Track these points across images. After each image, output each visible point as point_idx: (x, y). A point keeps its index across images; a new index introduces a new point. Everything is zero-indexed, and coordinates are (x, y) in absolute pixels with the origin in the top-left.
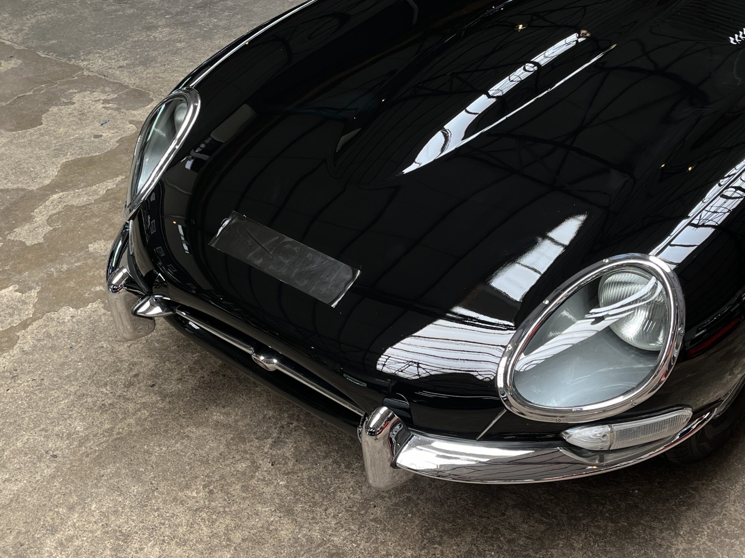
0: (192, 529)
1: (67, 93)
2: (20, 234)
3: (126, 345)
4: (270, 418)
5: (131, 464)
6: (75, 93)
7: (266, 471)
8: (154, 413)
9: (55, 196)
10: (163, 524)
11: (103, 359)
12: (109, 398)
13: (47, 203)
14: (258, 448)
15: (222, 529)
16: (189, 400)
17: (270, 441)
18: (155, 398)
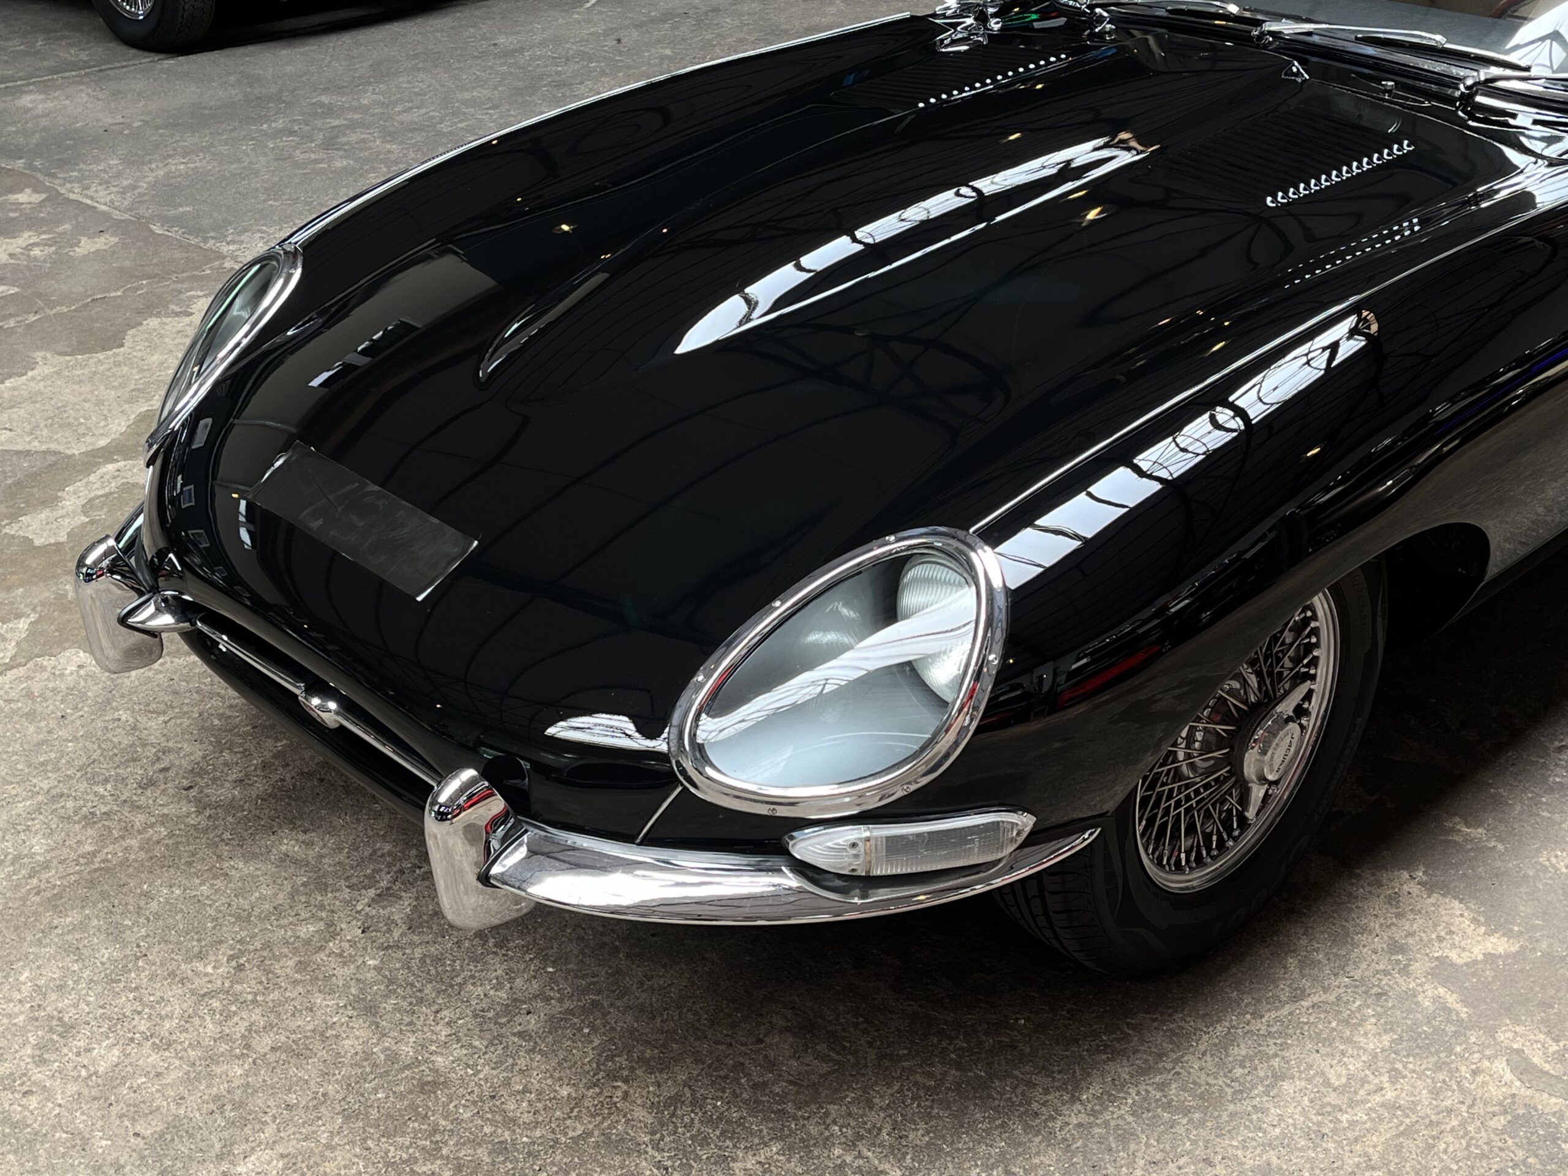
0: (188, 1025)
1: (183, 296)
2: (28, 526)
3: (161, 719)
4: (383, 855)
5: (111, 912)
6: (199, 297)
7: (349, 941)
8: (178, 832)
9: (111, 467)
10: (139, 1013)
11: (115, 740)
12: (105, 804)
13: (92, 478)
14: (347, 903)
15: (242, 1028)
16: (245, 816)
17: (372, 892)
18: (186, 808)
